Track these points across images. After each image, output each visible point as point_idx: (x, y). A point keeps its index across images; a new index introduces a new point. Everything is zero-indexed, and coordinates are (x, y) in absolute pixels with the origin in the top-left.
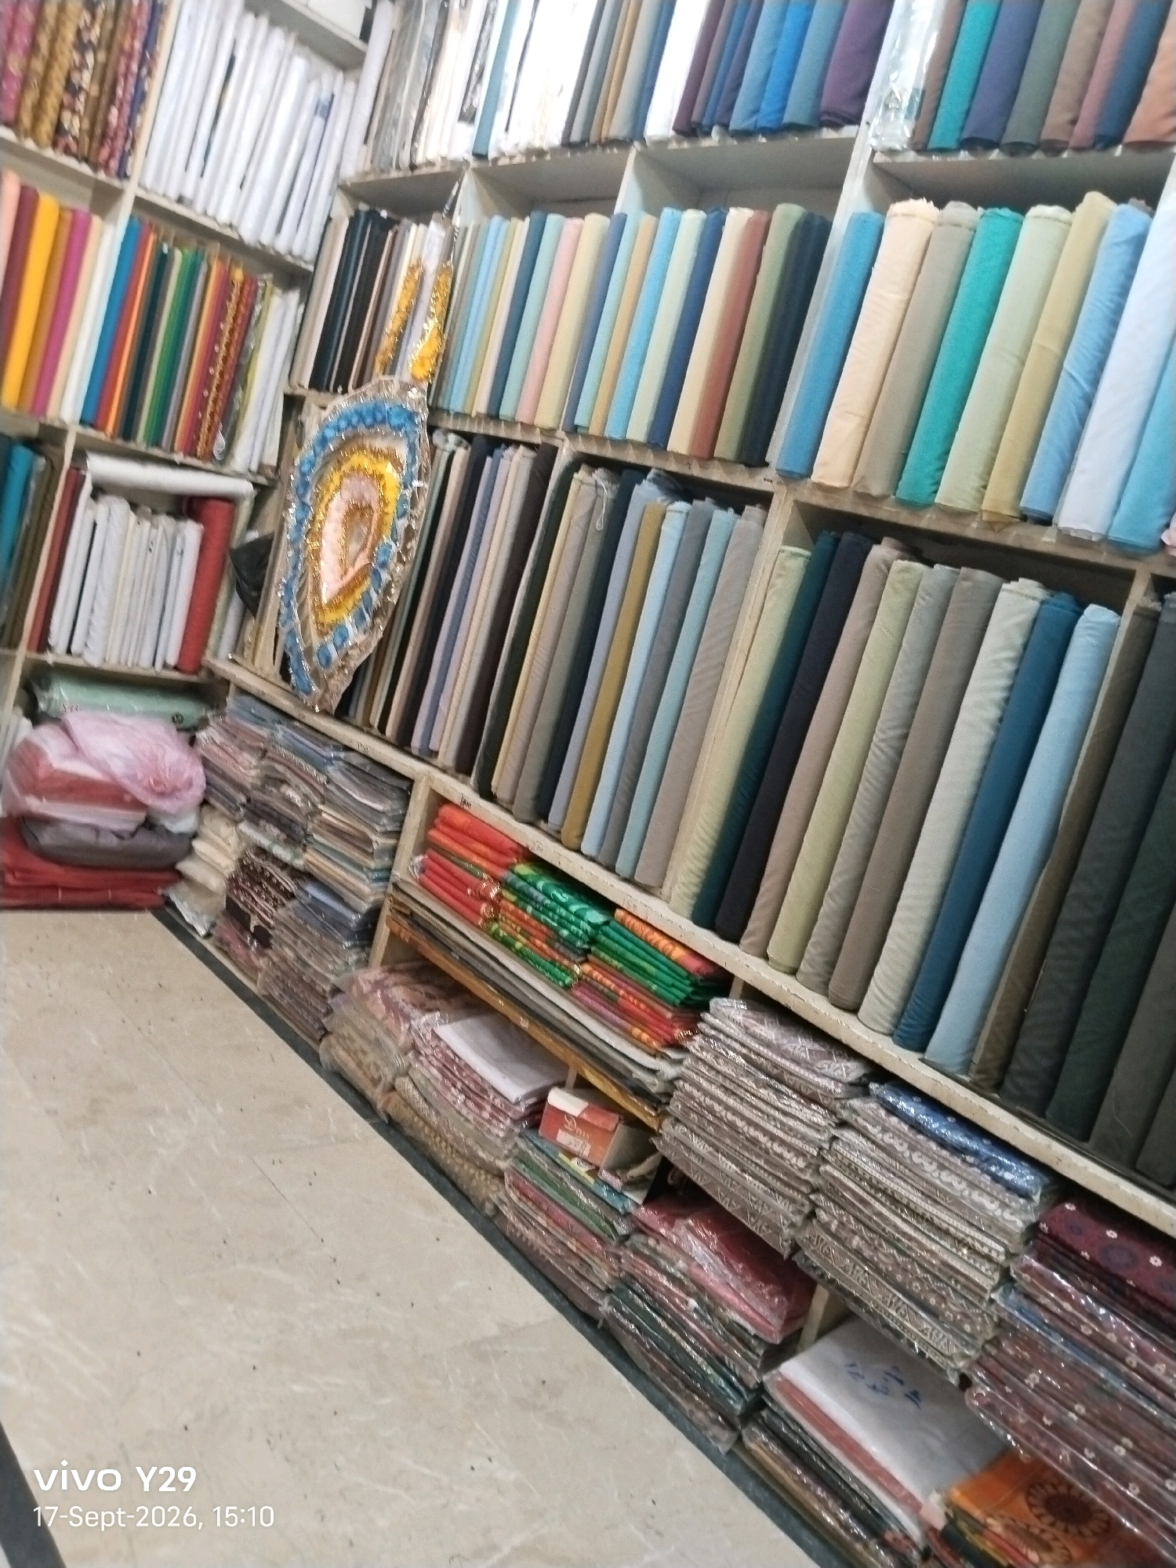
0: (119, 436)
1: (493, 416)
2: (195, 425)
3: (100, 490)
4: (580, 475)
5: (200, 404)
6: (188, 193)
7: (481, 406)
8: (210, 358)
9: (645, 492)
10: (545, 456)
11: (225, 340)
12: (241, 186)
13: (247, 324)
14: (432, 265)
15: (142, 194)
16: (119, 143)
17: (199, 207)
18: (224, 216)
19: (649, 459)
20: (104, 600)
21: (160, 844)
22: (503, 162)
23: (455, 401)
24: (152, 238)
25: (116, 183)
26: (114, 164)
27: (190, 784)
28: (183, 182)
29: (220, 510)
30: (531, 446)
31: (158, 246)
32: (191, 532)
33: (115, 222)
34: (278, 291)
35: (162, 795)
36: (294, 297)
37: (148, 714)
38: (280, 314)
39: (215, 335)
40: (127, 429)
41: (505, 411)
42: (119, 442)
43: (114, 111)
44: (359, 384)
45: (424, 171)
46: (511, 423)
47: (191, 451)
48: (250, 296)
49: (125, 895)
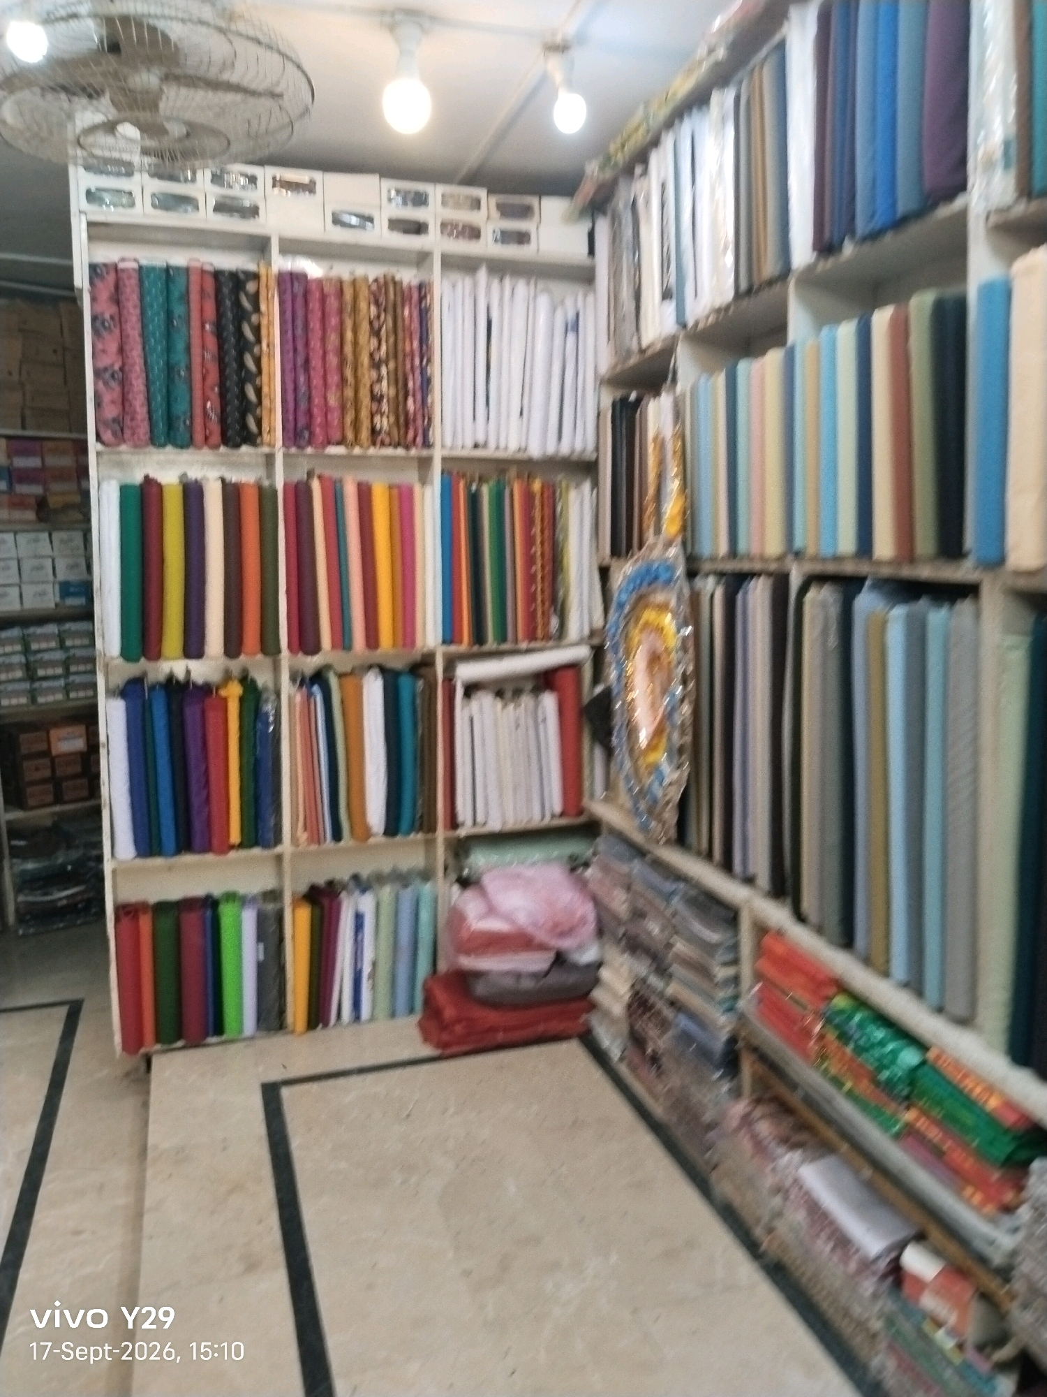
0: (475, 644)
1: (733, 553)
2: (531, 616)
3: (472, 689)
4: (811, 595)
5: (531, 598)
6: (481, 439)
7: (723, 548)
8: (530, 560)
9: (866, 602)
10: (780, 583)
11: (538, 540)
12: (521, 414)
13: (553, 523)
14: (668, 431)
15: (446, 453)
16: (419, 422)
17: (492, 445)
18: (513, 445)
19: (864, 568)
20: (492, 777)
21: (571, 979)
22: (701, 326)
23: (705, 549)
24: (462, 485)
25: (425, 453)
26: (419, 440)
27: (583, 920)
28: (475, 431)
29: (567, 678)
30: (769, 574)
31: (468, 487)
32: (549, 701)
33: (432, 483)
34: (573, 485)
35: (562, 935)
36: (587, 486)
37: (548, 861)
38: (578, 503)
39: (529, 541)
40: (479, 636)
41: (742, 546)
42: (476, 648)
43: (410, 401)
44: (640, 547)
45: (649, 352)
46: (749, 557)
47: (532, 636)
48: (551, 498)
49: (555, 1026)
